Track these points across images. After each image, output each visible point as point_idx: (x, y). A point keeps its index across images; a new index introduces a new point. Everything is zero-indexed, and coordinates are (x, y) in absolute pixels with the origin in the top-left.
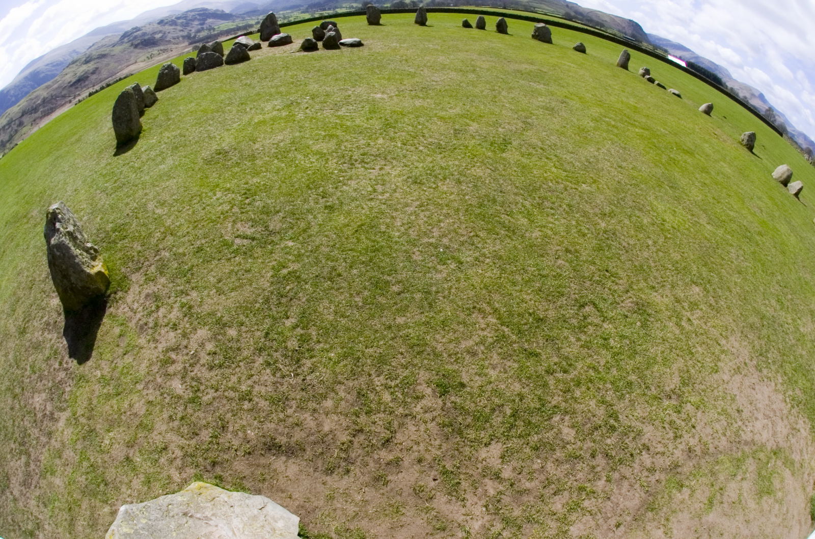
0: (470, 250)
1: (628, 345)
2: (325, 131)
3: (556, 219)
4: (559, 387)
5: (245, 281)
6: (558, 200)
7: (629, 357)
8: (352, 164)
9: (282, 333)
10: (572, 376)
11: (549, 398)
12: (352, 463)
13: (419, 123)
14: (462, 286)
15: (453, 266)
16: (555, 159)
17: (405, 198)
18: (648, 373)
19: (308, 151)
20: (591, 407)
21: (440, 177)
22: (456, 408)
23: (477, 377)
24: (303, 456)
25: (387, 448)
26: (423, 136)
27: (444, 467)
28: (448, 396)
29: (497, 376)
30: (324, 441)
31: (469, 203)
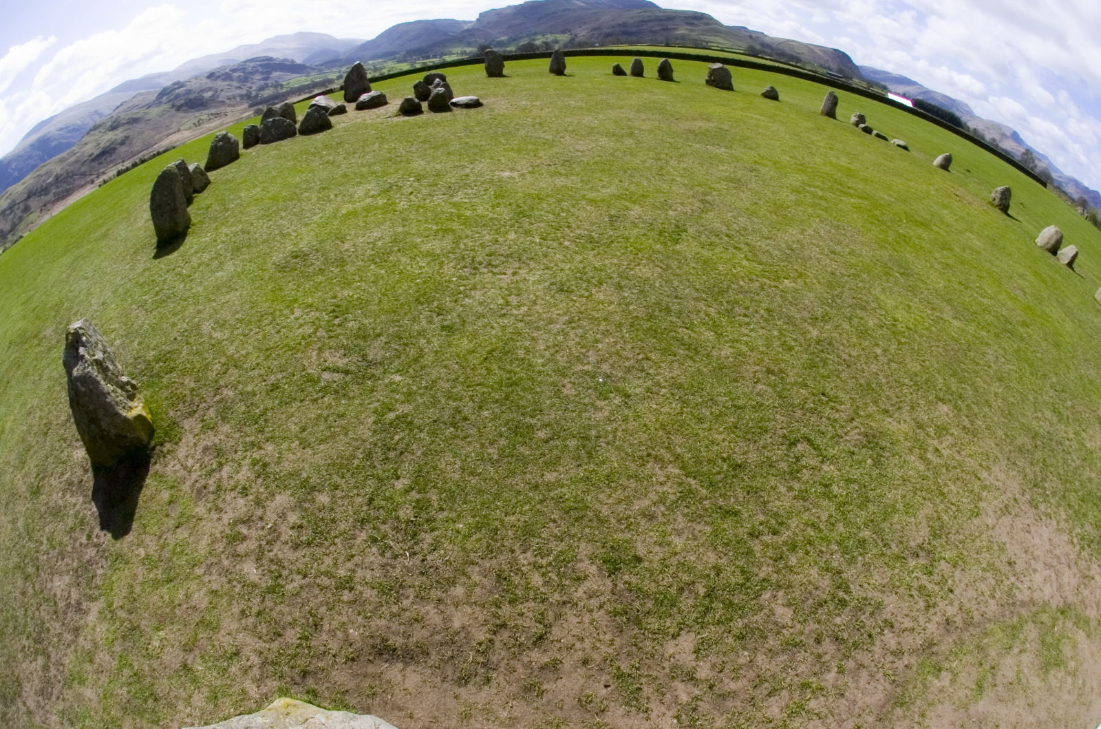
0: (639, 378)
1: (857, 491)
2: (437, 224)
3: (752, 330)
4: (768, 554)
5: (338, 429)
6: (754, 304)
7: (859, 507)
8: (475, 269)
9: (392, 499)
10: (784, 538)
11: (755, 570)
12: (494, 669)
13: (562, 209)
14: (631, 428)
16: (746, 248)
17: (548, 312)
18: (885, 526)
19: (416, 252)
20: (811, 578)
21: (594, 281)
22: (631, 591)
23: (658, 548)
24: (426, 662)
25: (540, 648)
26: (569, 227)
27: (618, 668)
28: (619, 575)
29: (685, 545)
30: (454, 641)
31: (635, 315)
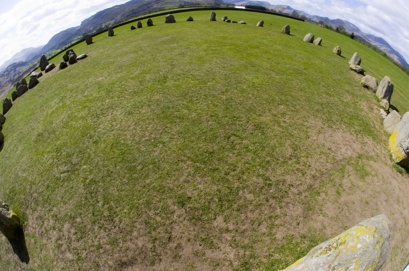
0: (166, 135)
1: (259, 145)
2: (81, 106)
4: (235, 178)
5: (73, 193)
6: (199, 95)
7: (262, 150)
8: (98, 117)
9: (100, 210)
10: (238, 171)
11: (233, 186)
12: (160, 255)
13: (122, 85)
14: (169, 153)
15: (161, 146)
16: (191, 76)
17: (127, 123)
18: (274, 153)
19: (77, 118)
20: (254, 181)
21: (140, 107)
22: (192, 210)
23: (195, 191)
24: (137, 263)
25: (171, 241)
26: (126, 90)
27: (201, 238)
28: (186, 206)
29: (204, 187)
30: (142, 251)
31: (157, 113)
